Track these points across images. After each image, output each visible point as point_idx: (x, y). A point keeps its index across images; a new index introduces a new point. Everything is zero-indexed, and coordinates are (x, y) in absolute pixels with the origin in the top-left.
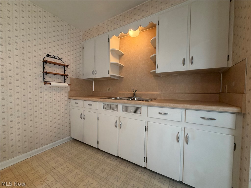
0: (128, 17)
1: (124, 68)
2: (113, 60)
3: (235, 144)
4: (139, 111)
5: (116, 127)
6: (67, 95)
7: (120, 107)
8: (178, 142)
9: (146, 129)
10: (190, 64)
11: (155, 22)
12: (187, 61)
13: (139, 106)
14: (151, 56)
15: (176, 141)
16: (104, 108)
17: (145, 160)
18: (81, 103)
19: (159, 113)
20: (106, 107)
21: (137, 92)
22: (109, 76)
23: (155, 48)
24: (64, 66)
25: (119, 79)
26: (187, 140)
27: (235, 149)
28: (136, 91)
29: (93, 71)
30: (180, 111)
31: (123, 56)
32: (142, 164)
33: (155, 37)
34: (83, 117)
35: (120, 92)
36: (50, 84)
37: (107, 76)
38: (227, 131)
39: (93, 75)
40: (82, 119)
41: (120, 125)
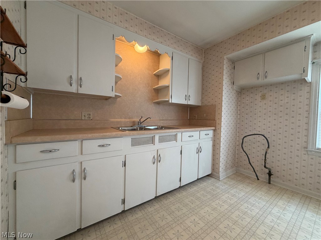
9: (181, 153)
15: (196, 153)
17: (180, 180)
29: (71, 77)
34: (79, 176)
37: (111, 96)
39: (71, 86)
40: (77, 181)
41: (159, 159)
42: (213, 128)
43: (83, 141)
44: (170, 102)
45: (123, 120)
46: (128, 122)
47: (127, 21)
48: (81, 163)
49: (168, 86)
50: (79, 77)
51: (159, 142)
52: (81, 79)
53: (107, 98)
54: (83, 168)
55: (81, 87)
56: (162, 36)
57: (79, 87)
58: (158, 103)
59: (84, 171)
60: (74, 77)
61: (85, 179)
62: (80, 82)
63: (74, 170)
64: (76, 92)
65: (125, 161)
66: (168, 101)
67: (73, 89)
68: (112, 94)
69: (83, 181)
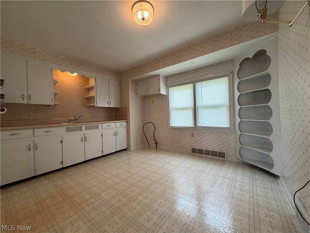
4: (97, 127)
7: (84, 127)
8: (114, 136)
10: (110, 104)
20: (68, 130)
29: (23, 95)
34: (33, 148)
39: (23, 100)
40: (32, 150)
41: (85, 139)
42: (126, 121)
43: (35, 130)
44: (96, 106)
45: (62, 119)
46: (65, 120)
47: (60, 60)
48: (34, 141)
49: (94, 97)
50: (29, 94)
51: (86, 130)
52: (30, 96)
53: (49, 106)
54: (35, 143)
55: (30, 100)
56: (86, 67)
57: (29, 100)
58: (89, 107)
59: (36, 145)
60: (25, 95)
61: (36, 149)
62: (29, 97)
63: (29, 144)
64: (27, 103)
65: (62, 140)
66: (95, 105)
67: (25, 102)
68: (53, 103)
69: (35, 150)
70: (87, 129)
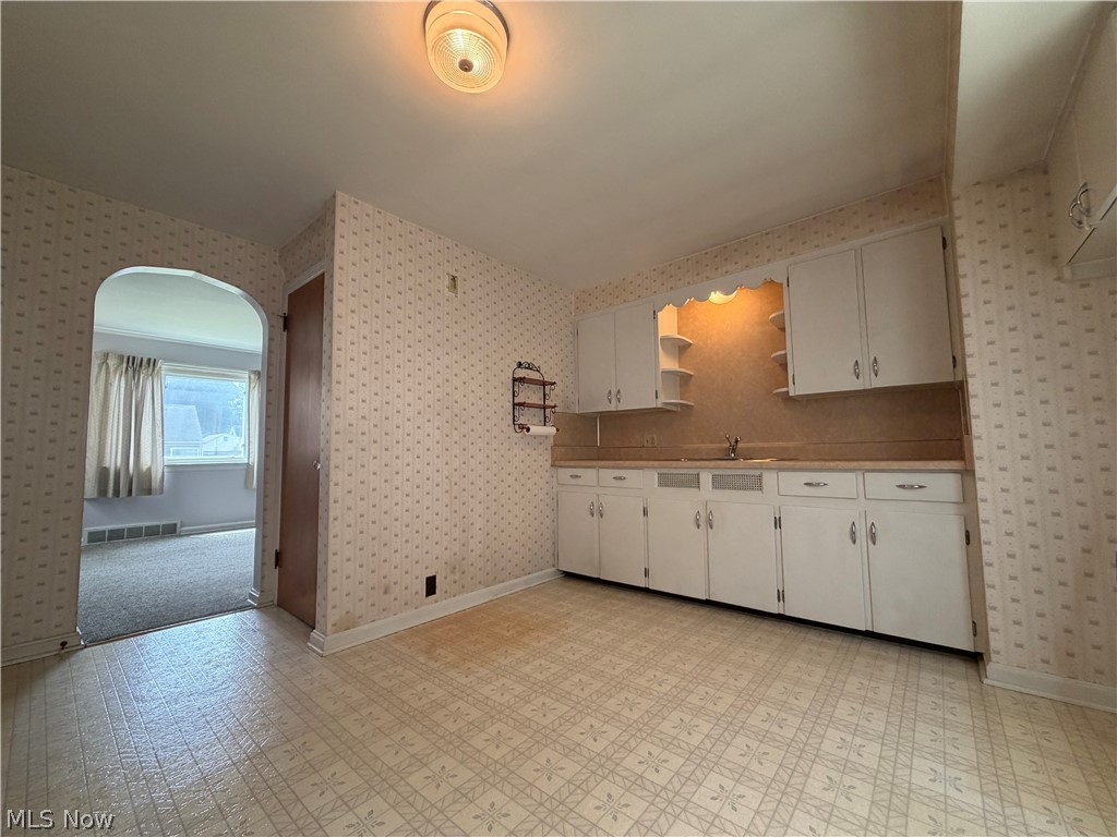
0: (707, 265)
1: (693, 379)
2: (668, 363)
3: (967, 532)
4: (757, 484)
5: (698, 527)
6: (548, 455)
7: (706, 478)
8: (854, 542)
9: (778, 523)
10: (873, 375)
11: (779, 279)
12: (865, 368)
13: (757, 473)
14: (773, 355)
15: (850, 542)
16: (660, 485)
17: (781, 596)
18: (589, 475)
19: (806, 484)
20: (665, 481)
21: (740, 445)
22: (660, 406)
23: (783, 329)
24: (544, 384)
25: (679, 409)
26: (873, 538)
27: (968, 543)
28: (737, 441)
29: (610, 392)
30: (852, 476)
31: (689, 350)
32: (774, 608)
33: (780, 313)
34: (597, 511)
35: (686, 446)
36: (528, 430)
37: (654, 406)
38: (952, 509)
39: (611, 403)
40: (595, 516)
43: (600, 470)
44: (792, 394)
48: (598, 496)
50: (617, 389)
51: (714, 487)
52: (619, 391)
54: (600, 503)
57: (618, 403)
59: (600, 506)
60: (613, 391)
61: (601, 516)
62: (618, 396)
63: (592, 502)
65: (647, 508)
67: (613, 406)
68: (657, 403)
69: (600, 519)
70: (719, 483)
